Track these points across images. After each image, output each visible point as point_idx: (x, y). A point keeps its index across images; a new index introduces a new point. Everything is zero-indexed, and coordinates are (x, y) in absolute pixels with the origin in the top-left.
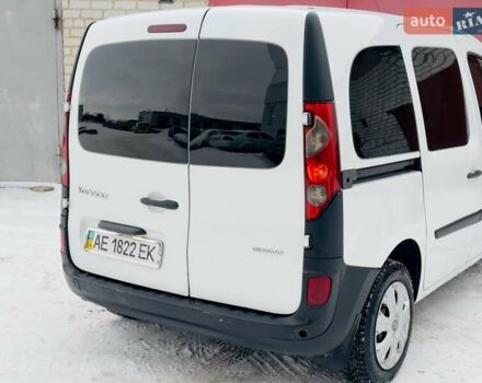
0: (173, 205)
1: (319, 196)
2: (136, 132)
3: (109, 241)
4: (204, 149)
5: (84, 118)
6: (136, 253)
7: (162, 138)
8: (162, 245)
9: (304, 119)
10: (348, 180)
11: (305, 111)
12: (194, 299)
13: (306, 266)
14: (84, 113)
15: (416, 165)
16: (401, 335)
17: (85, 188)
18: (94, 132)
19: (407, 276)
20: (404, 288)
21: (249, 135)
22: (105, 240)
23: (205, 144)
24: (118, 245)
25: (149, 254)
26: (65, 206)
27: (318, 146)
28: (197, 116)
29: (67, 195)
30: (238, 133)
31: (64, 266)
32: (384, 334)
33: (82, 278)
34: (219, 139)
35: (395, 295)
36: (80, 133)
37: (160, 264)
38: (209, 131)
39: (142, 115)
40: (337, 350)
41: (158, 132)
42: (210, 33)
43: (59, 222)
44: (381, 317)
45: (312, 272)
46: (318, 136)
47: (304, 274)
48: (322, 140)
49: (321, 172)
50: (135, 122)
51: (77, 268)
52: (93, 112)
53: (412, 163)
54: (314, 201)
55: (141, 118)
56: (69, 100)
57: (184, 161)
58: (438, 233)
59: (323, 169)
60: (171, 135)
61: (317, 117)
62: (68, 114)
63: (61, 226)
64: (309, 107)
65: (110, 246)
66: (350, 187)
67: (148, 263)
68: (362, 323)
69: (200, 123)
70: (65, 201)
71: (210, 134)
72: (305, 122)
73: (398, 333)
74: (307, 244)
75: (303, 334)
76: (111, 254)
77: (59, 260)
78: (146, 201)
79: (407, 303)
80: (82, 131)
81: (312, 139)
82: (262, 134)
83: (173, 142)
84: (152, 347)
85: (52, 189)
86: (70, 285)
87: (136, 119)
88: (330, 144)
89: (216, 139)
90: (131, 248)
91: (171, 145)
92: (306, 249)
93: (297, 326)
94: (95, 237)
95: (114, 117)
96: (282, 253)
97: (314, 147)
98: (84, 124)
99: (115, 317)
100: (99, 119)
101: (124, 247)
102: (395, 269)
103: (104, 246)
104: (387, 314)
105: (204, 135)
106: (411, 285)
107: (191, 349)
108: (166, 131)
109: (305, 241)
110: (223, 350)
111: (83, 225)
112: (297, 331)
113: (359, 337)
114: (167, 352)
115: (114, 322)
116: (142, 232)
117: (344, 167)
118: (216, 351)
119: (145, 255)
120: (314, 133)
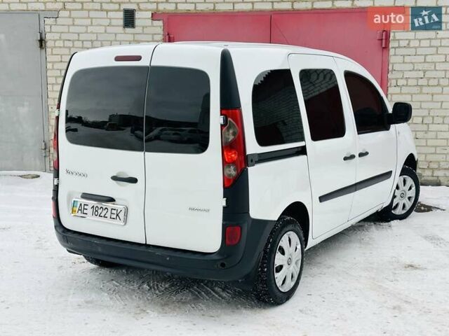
0: (134, 180)
1: (232, 171)
2: (107, 130)
3: (89, 208)
4: (157, 142)
5: (69, 120)
6: (108, 215)
7: (126, 134)
8: (127, 210)
9: (221, 120)
10: (252, 161)
11: (221, 115)
12: (149, 246)
13: (224, 219)
14: (69, 116)
15: (302, 151)
16: (294, 268)
17: (71, 170)
18: (75, 130)
19: (298, 228)
20: (296, 236)
21: (190, 131)
22: (86, 207)
23: (157, 138)
24: (95, 211)
25: (117, 215)
26: (56, 184)
27: (231, 138)
28: (150, 117)
29: (57, 175)
30: (183, 130)
31: (55, 227)
32: (281, 267)
33: (69, 235)
34: (169, 134)
35: (289, 241)
36: (67, 131)
37: (125, 221)
38: (161, 128)
39: (111, 117)
40: (247, 276)
41: (123, 130)
42: (158, 62)
43: (52, 196)
44: (278, 255)
45: (228, 222)
46: (231, 131)
47: (223, 224)
48: (234, 134)
49: (233, 155)
50: (106, 122)
51: (65, 228)
52: (75, 115)
53: (300, 149)
54: (230, 175)
55: (110, 119)
56: (59, 107)
57: (141, 149)
58: (322, 199)
59: (235, 153)
60: (132, 132)
61: (229, 119)
62: (58, 118)
63: (53, 198)
64: (224, 112)
65: (89, 211)
66: (253, 165)
67: (117, 222)
68: (264, 258)
69: (153, 122)
70: (56, 180)
71: (161, 130)
72: (222, 122)
73: (292, 267)
74: (224, 204)
75: (223, 265)
76: (90, 217)
77: (52, 223)
78: (115, 178)
79: (299, 247)
80: (68, 130)
81: (227, 133)
82: (199, 130)
83: (134, 137)
84: (120, 284)
85: (38, 176)
86: (60, 240)
87: (107, 120)
88: (239, 137)
89: (166, 134)
90: (105, 212)
91: (133, 139)
92: (224, 208)
93: (218, 260)
94: (78, 205)
95: (90, 118)
96: (208, 210)
97: (229, 139)
98: (69, 124)
99: (93, 266)
100: (79, 120)
101: (100, 211)
102: (289, 222)
103: (85, 211)
104: (283, 253)
105: (156, 131)
106: (302, 235)
107: (149, 286)
108: (129, 129)
109: (223, 202)
110: (172, 285)
111: (70, 197)
112: (219, 263)
113: (263, 268)
114: (132, 287)
115: (93, 270)
116: (112, 200)
117: (248, 152)
118: (167, 286)
119: (114, 216)
120: (228, 129)
